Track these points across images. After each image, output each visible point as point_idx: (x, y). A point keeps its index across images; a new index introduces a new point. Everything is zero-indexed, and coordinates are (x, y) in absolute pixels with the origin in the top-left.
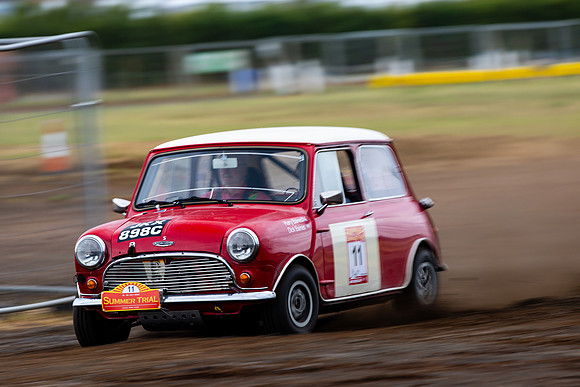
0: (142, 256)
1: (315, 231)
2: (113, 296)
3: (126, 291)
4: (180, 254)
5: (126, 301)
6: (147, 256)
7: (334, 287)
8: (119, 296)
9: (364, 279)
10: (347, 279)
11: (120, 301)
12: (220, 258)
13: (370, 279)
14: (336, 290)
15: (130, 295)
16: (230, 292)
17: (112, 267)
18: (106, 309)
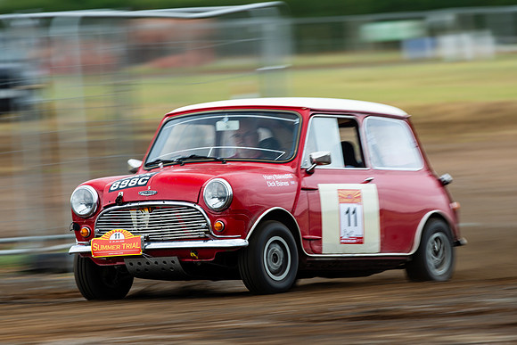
0: (128, 205)
1: (300, 188)
2: (101, 243)
3: (113, 238)
4: (161, 203)
5: (112, 247)
6: (133, 205)
7: (321, 243)
8: (107, 243)
9: (360, 241)
10: (338, 238)
11: (107, 247)
12: (198, 207)
13: (366, 240)
14: (324, 247)
15: (116, 242)
16: (206, 239)
17: (102, 215)
18: (95, 255)
